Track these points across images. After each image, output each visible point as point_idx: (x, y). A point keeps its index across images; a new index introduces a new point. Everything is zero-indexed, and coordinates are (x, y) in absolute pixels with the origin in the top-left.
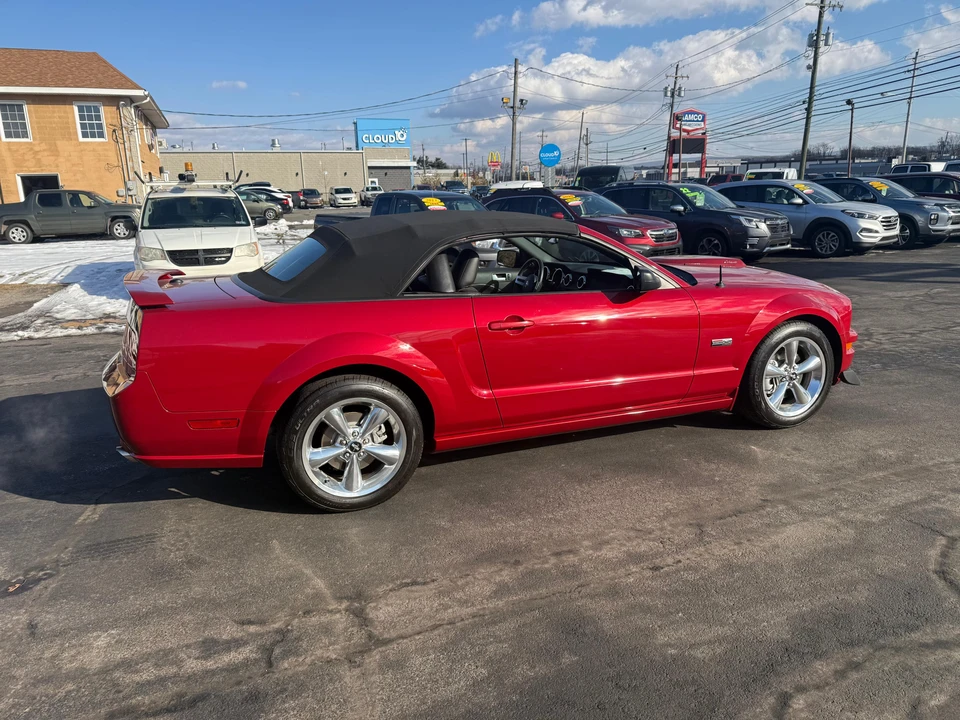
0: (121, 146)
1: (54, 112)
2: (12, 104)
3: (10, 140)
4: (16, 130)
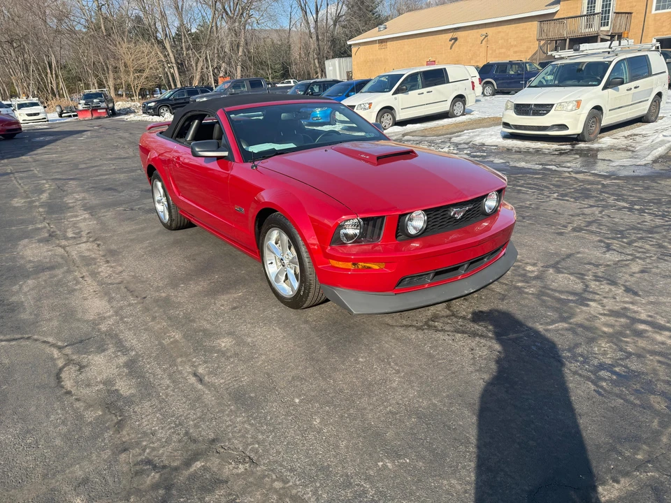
3: (658, 12)
4: (664, 4)
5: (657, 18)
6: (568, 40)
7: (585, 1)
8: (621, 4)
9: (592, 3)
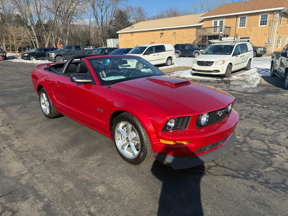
0: (271, 27)
1: (254, 18)
2: (243, 17)
3: (240, 27)
4: (242, 24)
5: (240, 30)
6: (208, 36)
7: (213, 21)
8: (227, 24)
9: (216, 22)
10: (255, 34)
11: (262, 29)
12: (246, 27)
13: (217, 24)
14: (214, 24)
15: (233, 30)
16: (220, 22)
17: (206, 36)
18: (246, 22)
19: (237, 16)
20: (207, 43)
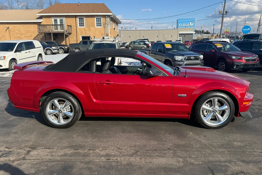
0: (105, 29)
1: (90, 20)
2: (81, 18)
3: (80, 27)
4: (82, 24)
5: (81, 29)
6: (52, 34)
7: (53, 19)
8: (67, 22)
9: (56, 21)
10: (94, 34)
11: (99, 30)
12: (85, 27)
13: (57, 22)
14: (54, 22)
15: (74, 28)
16: (60, 21)
17: (50, 34)
18: (84, 22)
19: (76, 16)
20: (52, 40)
